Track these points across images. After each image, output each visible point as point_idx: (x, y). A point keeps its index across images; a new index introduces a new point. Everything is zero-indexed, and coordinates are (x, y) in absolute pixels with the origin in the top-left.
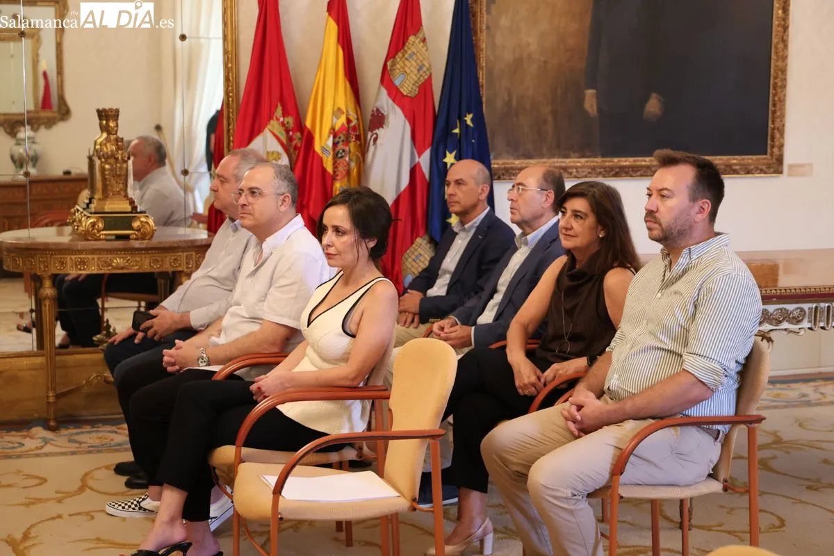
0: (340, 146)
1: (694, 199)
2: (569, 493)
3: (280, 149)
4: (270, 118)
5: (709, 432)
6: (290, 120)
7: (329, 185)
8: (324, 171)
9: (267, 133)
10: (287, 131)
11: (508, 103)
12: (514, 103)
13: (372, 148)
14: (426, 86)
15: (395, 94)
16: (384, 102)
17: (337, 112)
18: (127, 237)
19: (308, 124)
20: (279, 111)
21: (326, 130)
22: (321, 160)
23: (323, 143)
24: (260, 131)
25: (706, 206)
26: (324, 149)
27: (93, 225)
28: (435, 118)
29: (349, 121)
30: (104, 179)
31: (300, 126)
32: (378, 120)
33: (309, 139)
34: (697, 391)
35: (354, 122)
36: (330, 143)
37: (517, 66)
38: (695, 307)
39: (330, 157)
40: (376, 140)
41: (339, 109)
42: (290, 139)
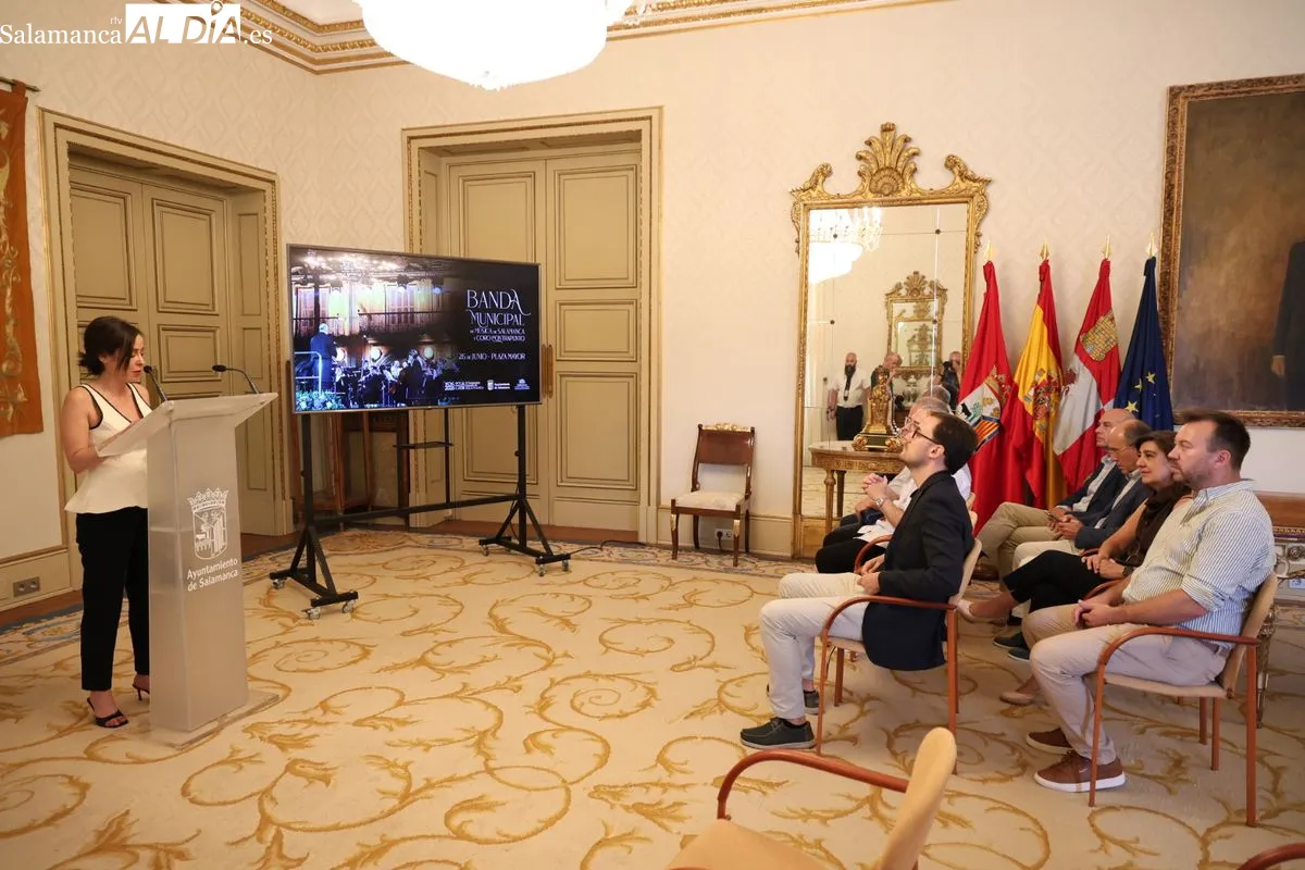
0: (1041, 395)
1: (1212, 450)
2: (1058, 670)
3: (993, 397)
4: (988, 375)
5: (1208, 645)
6: (1003, 377)
7: (1029, 426)
8: (1025, 413)
9: (984, 386)
10: (1000, 384)
11: (1196, 366)
12: (1202, 365)
13: (1064, 398)
14: (1112, 354)
15: (1086, 359)
16: (1076, 364)
17: (1040, 372)
18: (881, 450)
19: (1016, 380)
20: (994, 371)
21: (1028, 385)
22: (1023, 405)
23: (1026, 394)
24: (979, 385)
25: (1225, 456)
26: (1026, 398)
27: (861, 441)
28: (1120, 375)
29: (1049, 378)
30: (872, 413)
31: (1010, 380)
32: (1071, 378)
33: (1015, 389)
34: (1189, 609)
35: (1055, 378)
36: (1032, 393)
37: (1205, 338)
38: (1200, 537)
39: (1031, 403)
40: (1067, 392)
41: (1042, 370)
42: (1002, 390)
